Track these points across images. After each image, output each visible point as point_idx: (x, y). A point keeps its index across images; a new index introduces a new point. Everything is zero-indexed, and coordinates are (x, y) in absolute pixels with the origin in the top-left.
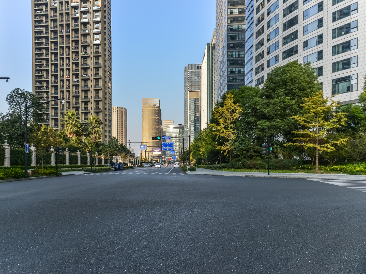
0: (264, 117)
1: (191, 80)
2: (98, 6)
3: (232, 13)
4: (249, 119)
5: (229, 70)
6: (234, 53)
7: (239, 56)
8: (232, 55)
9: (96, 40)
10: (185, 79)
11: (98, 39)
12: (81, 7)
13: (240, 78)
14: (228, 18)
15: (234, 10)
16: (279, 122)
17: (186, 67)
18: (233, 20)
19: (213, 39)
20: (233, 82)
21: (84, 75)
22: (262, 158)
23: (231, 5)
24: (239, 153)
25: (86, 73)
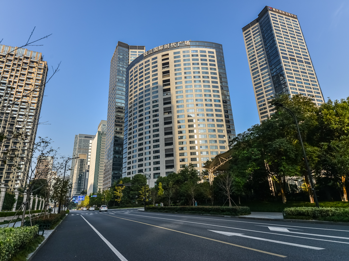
0: (132, 190)
1: (80, 145)
2: (34, 107)
3: (116, 129)
4: (128, 190)
5: (114, 156)
6: (117, 148)
7: (119, 150)
8: (116, 149)
9: (28, 126)
10: (75, 143)
11: (30, 125)
12: (21, 105)
13: (119, 160)
14: (115, 131)
15: (118, 128)
16: (136, 192)
17: (77, 136)
18: (117, 132)
19: (100, 125)
20: (115, 162)
21: (13, 146)
22: (131, 203)
23: (116, 126)
24: (124, 202)
25: (14, 145)
